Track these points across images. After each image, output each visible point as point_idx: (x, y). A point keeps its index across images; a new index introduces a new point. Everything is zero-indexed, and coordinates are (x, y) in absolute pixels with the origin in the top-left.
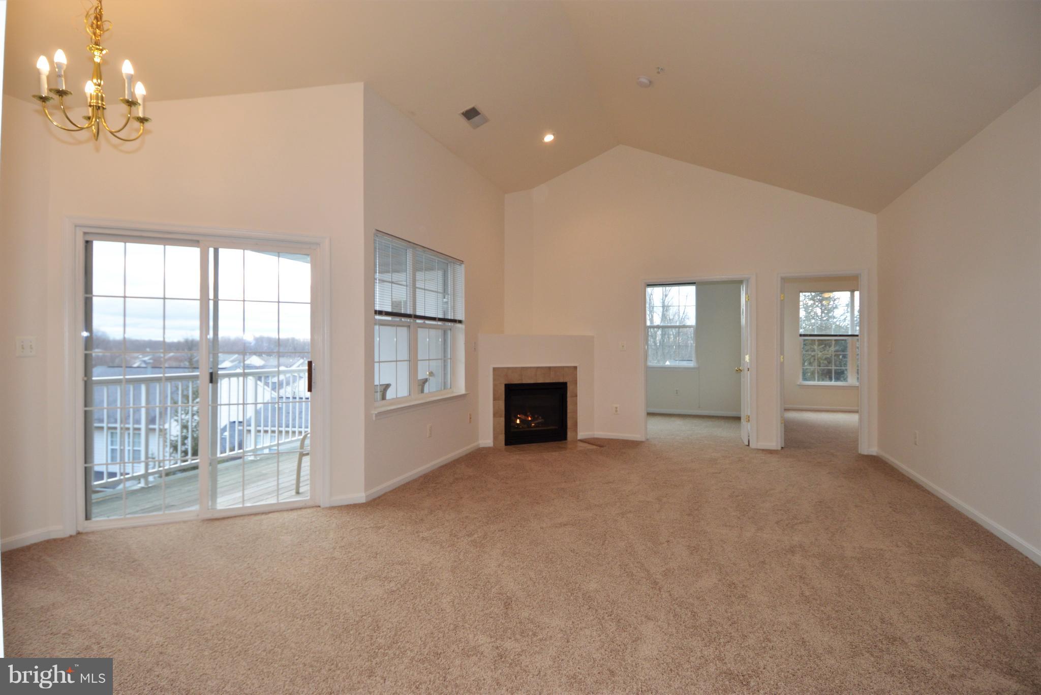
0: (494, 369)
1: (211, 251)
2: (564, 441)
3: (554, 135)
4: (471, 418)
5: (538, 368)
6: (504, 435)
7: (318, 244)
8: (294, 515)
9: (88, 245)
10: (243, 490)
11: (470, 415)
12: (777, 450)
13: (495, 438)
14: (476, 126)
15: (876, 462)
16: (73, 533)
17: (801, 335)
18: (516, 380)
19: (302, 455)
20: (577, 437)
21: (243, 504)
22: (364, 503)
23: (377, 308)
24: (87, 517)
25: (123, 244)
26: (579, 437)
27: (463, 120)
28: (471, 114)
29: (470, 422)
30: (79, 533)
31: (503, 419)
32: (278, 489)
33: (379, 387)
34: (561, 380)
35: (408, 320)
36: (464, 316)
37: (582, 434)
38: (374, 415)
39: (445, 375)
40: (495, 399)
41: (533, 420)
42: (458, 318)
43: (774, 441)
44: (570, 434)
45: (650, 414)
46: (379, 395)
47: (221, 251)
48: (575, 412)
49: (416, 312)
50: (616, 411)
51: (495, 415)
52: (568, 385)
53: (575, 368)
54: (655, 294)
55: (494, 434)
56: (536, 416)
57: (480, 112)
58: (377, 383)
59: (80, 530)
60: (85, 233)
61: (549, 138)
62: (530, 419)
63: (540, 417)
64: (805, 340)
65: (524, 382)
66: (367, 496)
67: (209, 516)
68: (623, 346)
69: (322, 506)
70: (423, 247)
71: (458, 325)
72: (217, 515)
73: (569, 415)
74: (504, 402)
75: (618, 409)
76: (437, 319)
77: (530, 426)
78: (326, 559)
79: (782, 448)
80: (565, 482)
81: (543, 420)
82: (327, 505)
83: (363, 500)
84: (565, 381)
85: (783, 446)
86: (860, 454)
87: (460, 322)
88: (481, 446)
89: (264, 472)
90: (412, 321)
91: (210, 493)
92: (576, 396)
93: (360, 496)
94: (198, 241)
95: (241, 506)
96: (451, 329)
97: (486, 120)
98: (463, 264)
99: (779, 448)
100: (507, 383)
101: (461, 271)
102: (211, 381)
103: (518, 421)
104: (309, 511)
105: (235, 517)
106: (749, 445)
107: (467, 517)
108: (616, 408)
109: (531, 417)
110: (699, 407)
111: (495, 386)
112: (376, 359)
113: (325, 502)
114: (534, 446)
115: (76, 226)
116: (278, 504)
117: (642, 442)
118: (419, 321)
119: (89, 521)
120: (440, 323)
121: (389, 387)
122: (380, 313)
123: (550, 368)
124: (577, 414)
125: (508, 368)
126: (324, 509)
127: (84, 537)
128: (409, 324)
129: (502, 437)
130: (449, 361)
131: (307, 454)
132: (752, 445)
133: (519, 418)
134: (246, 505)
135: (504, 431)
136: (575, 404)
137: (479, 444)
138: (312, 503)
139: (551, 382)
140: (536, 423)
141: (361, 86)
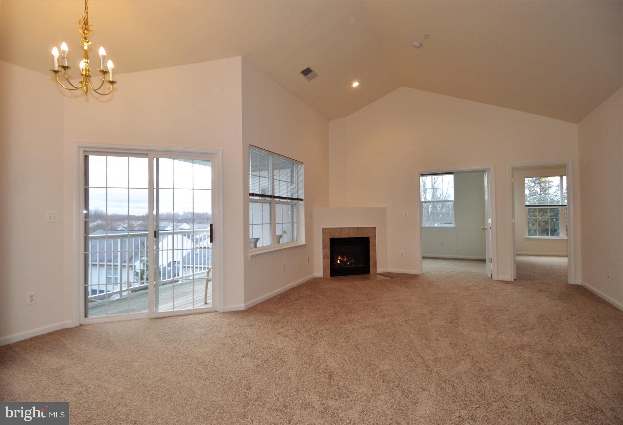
0: (323, 229)
1: (155, 159)
2: (369, 274)
3: (359, 82)
4: (309, 259)
5: (350, 228)
6: (330, 270)
7: (215, 154)
8: (202, 316)
9: (86, 158)
10: (174, 301)
11: (309, 257)
12: (512, 281)
13: (324, 272)
14: (310, 79)
15: (581, 290)
16: (78, 325)
17: (526, 206)
18: (337, 236)
19: (208, 281)
20: (376, 271)
23: (251, 192)
24: (86, 316)
25: (105, 157)
26: (378, 272)
27: (302, 76)
28: (307, 72)
29: (308, 262)
30: (81, 325)
31: (329, 260)
32: (193, 301)
33: (252, 239)
34: (366, 236)
35: (270, 199)
36: (304, 196)
37: (379, 270)
38: (249, 257)
39: (293, 232)
40: (324, 247)
41: (348, 260)
42: (300, 197)
43: (509, 276)
44: (372, 270)
45: (424, 258)
46: (252, 245)
47: (161, 160)
48: (375, 256)
49: (274, 194)
51: (324, 257)
52: (370, 239)
53: (375, 228)
54: (427, 181)
55: (323, 269)
56: (350, 258)
57: (312, 70)
58: (251, 237)
59: (82, 323)
60: (84, 151)
61: (356, 84)
63: (353, 259)
64: (529, 209)
65: (342, 237)
66: (245, 306)
67: (154, 316)
68: (406, 214)
69: (220, 311)
70: (279, 154)
71: (301, 202)
72: (158, 316)
73: (371, 258)
74: (329, 249)
75: (403, 254)
76: (287, 198)
77: (346, 264)
78: (220, 344)
79: (515, 280)
80: (369, 300)
81: (354, 261)
82: (222, 311)
83: (243, 309)
84: (368, 236)
85: (516, 279)
86: (570, 284)
87: (301, 200)
88: (315, 277)
89: (187, 291)
90: (272, 199)
91: (154, 303)
92: (375, 246)
93: (241, 306)
94: (147, 154)
95: (172, 310)
96: (296, 205)
97: (316, 75)
98: (303, 164)
99: (513, 280)
100: (331, 237)
101: (302, 168)
102: (155, 236)
103: (339, 262)
104: (212, 314)
105: (169, 317)
106: (492, 278)
107: (306, 320)
108: (402, 253)
109: (347, 259)
110: (458, 253)
111: (324, 239)
112: (251, 223)
113: (221, 309)
114: (348, 277)
115: (79, 147)
116: (193, 310)
117: (420, 275)
118: (276, 200)
119: (86, 318)
120: (289, 201)
121: (258, 240)
122: (253, 195)
123: (358, 228)
124: (376, 257)
125: (332, 228)
126: (220, 313)
127: (83, 327)
128: (270, 202)
129: (329, 271)
130: (295, 224)
131: (210, 280)
132: (494, 278)
133: (339, 260)
134: (175, 310)
135: (329, 268)
136: (375, 251)
137: (314, 276)
138: (213, 310)
139: (359, 237)
140: (349, 262)
141: (240, 58)
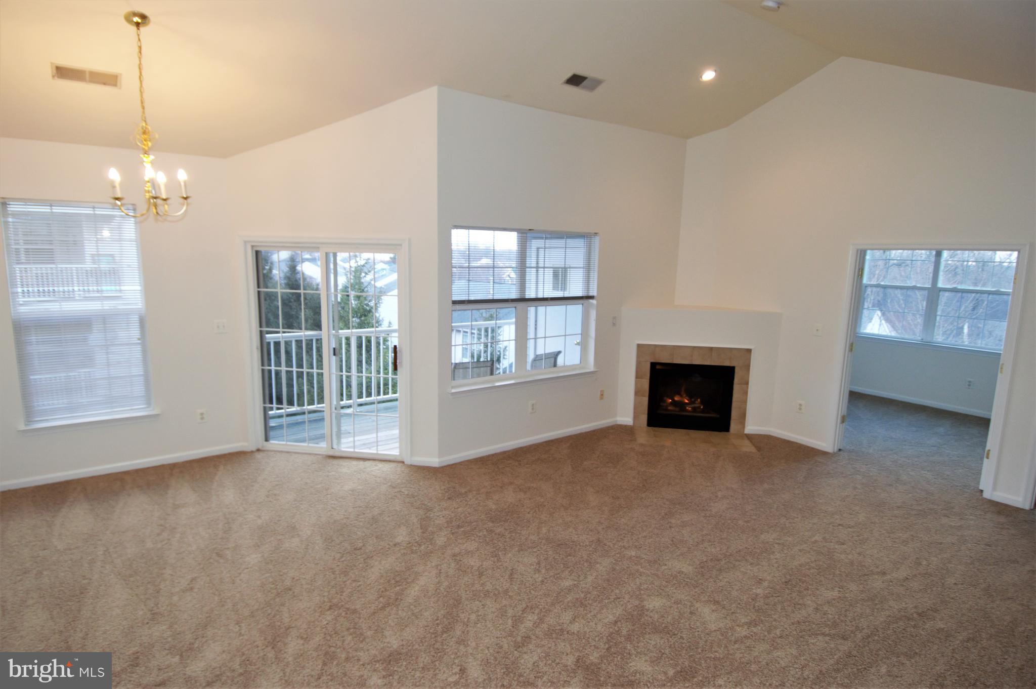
0: (639, 346)
2: (725, 432)
3: (715, 71)
4: (603, 394)
5: (694, 347)
6: (647, 416)
7: (400, 245)
8: (380, 465)
9: (258, 254)
10: (354, 437)
11: (602, 391)
13: (636, 417)
14: (591, 89)
16: (256, 448)
18: (665, 359)
20: (744, 430)
21: (354, 449)
22: (435, 468)
23: (455, 298)
24: (267, 440)
26: (747, 430)
27: (571, 88)
28: (576, 80)
29: (602, 399)
30: (259, 450)
31: (645, 400)
32: (377, 442)
34: (727, 364)
35: (514, 304)
36: (596, 291)
37: (751, 427)
38: (446, 396)
40: (638, 377)
41: (691, 403)
42: (591, 294)
44: (734, 426)
48: (745, 402)
50: (800, 409)
51: (637, 393)
52: (736, 370)
53: (749, 351)
55: (635, 412)
56: (693, 400)
57: (585, 75)
59: (260, 447)
60: (253, 246)
61: (709, 75)
62: (687, 401)
63: (700, 402)
65: (675, 362)
66: (441, 462)
67: (331, 453)
68: (819, 331)
69: (406, 463)
71: (591, 301)
72: (337, 454)
73: (735, 403)
74: (648, 381)
75: (803, 407)
77: (683, 409)
81: (701, 405)
82: (409, 463)
83: (437, 465)
84: (732, 365)
87: (592, 297)
88: (617, 423)
90: (520, 304)
91: (335, 437)
92: (747, 383)
93: (434, 461)
94: (318, 248)
95: (351, 449)
96: (582, 304)
97: (597, 83)
100: (653, 361)
101: (596, 243)
102: (334, 355)
104: (392, 465)
105: (346, 458)
108: (800, 405)
109: (688, 399)
111: (638, 363)
113: (408, 461)
115: (246, 242)
116: (377, 454)
118: (529, 302)
119: (267, 442)
122: (461, 302)
123: (711, 349)
124: (746, 404)
125: (656, 346)
126: (404, 465)
129: (644, 418)
133: (671, 399)
134: (356, 450)
135: (646, 412)
136: (746, 393)
137: (616, 421)
138: (400, 459)
139: (713, 364)
140: (693, 406)
141: (434, 90)
